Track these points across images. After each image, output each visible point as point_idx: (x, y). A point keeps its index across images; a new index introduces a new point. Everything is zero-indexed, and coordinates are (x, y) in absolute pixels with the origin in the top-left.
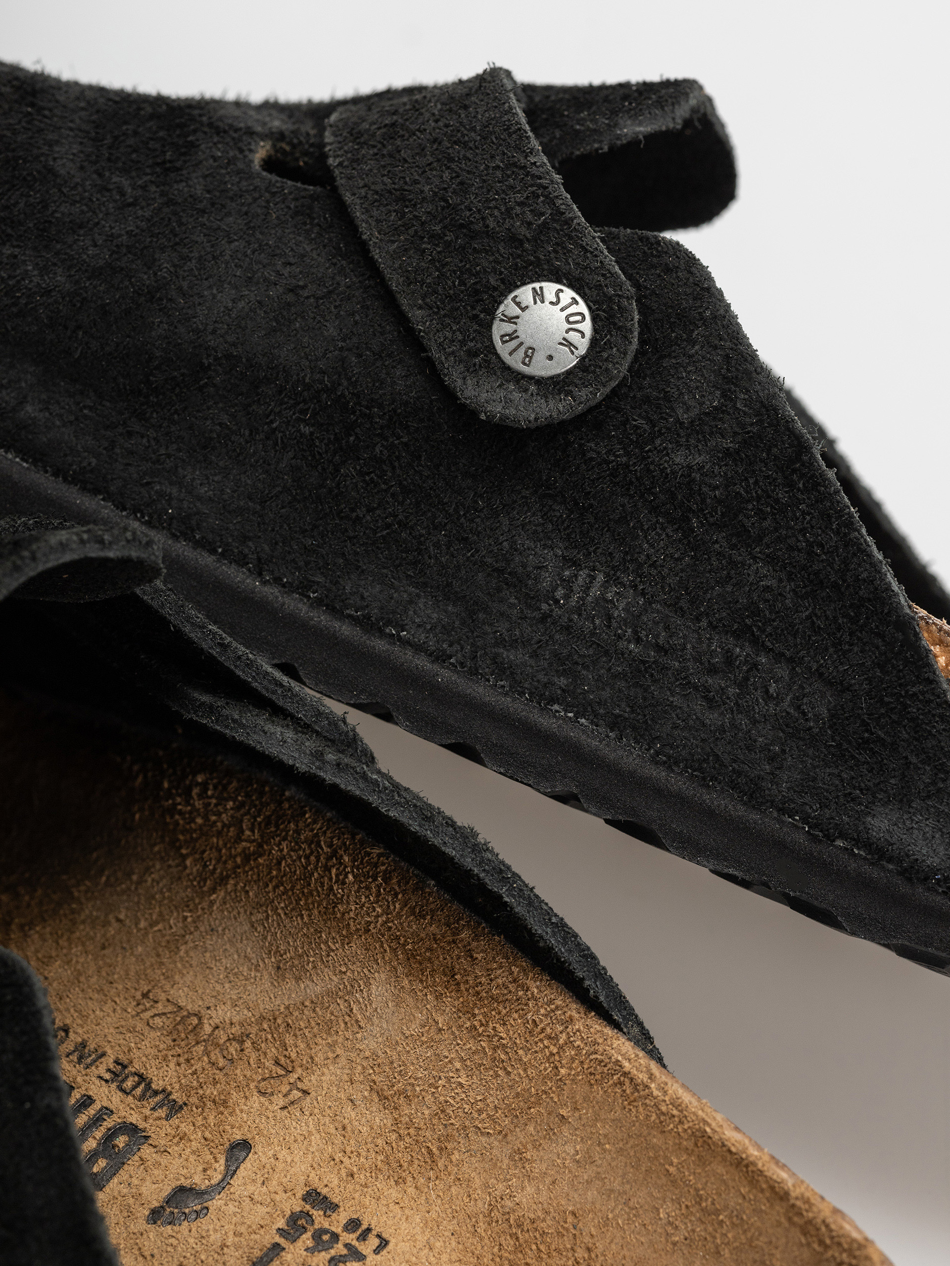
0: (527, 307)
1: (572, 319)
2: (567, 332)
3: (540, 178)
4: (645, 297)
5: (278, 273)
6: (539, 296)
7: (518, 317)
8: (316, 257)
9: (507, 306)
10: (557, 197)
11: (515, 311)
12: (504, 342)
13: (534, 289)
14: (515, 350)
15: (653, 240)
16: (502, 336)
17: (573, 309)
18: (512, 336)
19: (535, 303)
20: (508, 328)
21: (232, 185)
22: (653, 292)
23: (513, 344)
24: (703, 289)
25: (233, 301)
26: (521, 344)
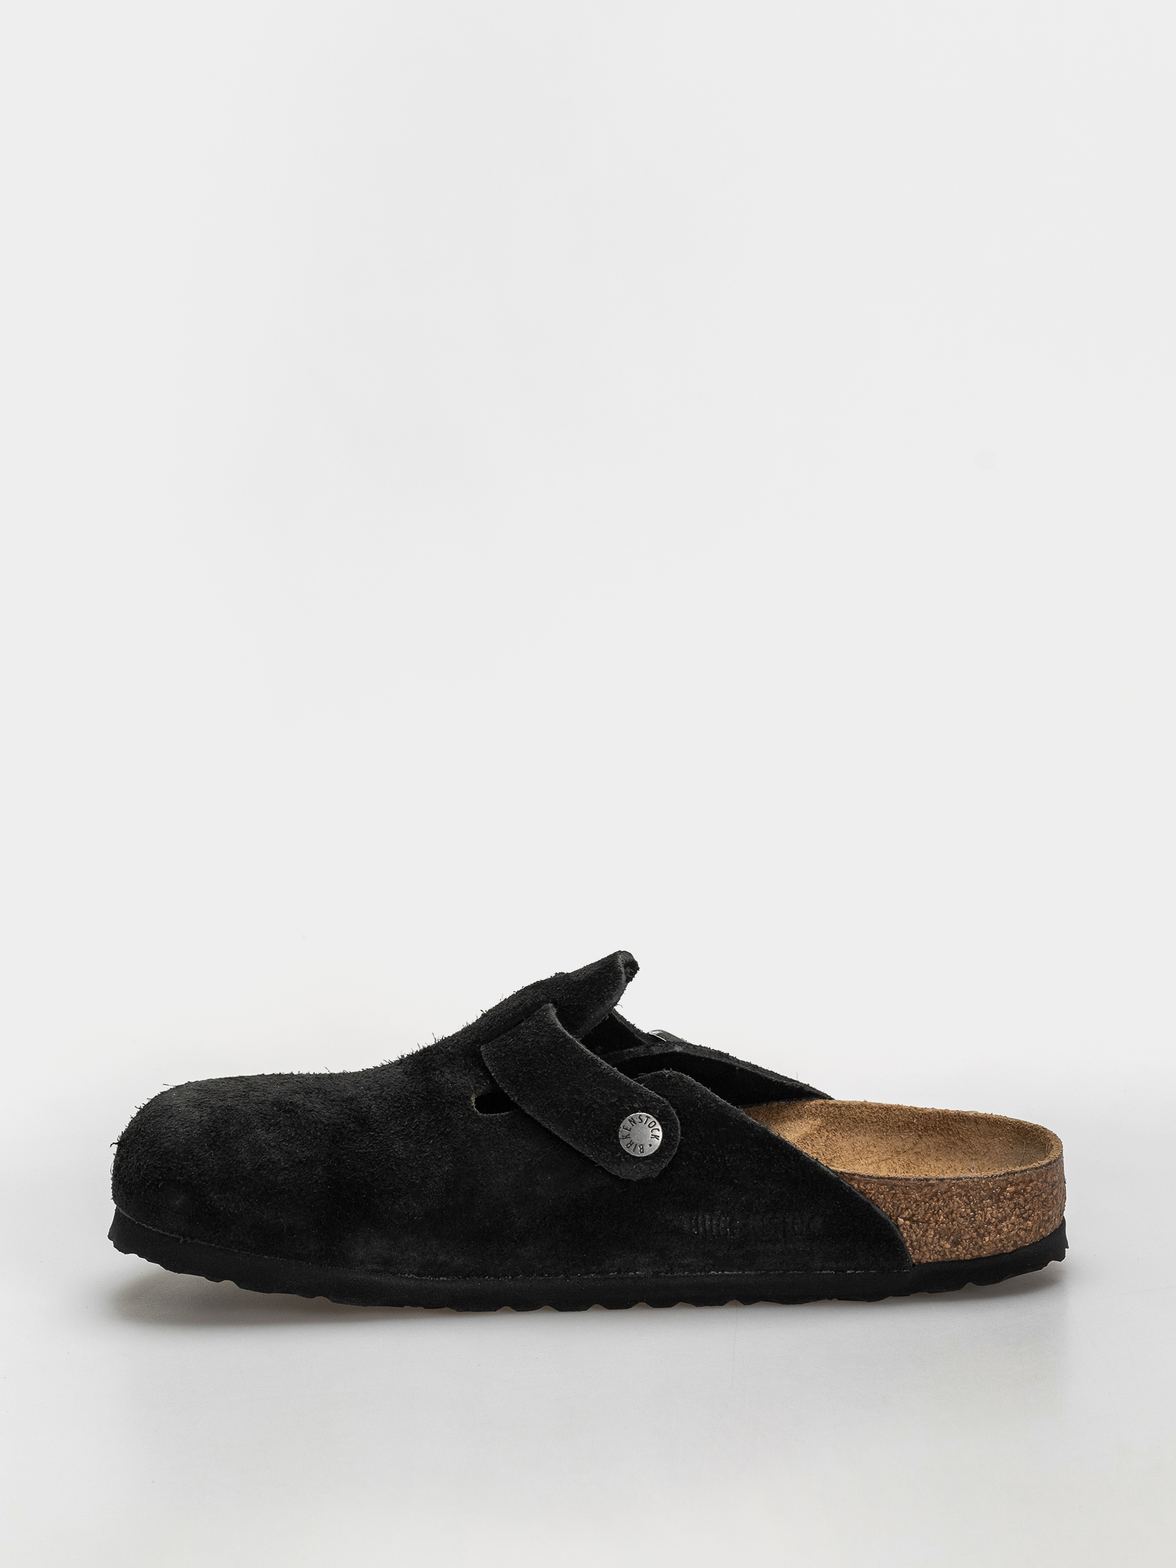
0: (630, 1129)
1: (651, 1126)
2: (652, 1131)
3: (609, 1073)
4: (671, 1100)
5: (518, 1159)
6: (632, 1121)
7: (629, 1135)
8: (529, 1145)
9: (622, 1132)
10: (620, 1078)
11: (626, 1132)
12: (628, 1148)
13: (629, 1120)
14: (635, 1149)
15: (661, 1075)
16: (627, 1145)
17: (650, 1121)
18: (631, 1143)
19: (633, 1125)
20: (627, 1141)
21: (476, 1128)
22: (673, 1096)
23: (633, 1147)
24: (692, 1087)
25: (507, 1180)
26: (636, 1145)
